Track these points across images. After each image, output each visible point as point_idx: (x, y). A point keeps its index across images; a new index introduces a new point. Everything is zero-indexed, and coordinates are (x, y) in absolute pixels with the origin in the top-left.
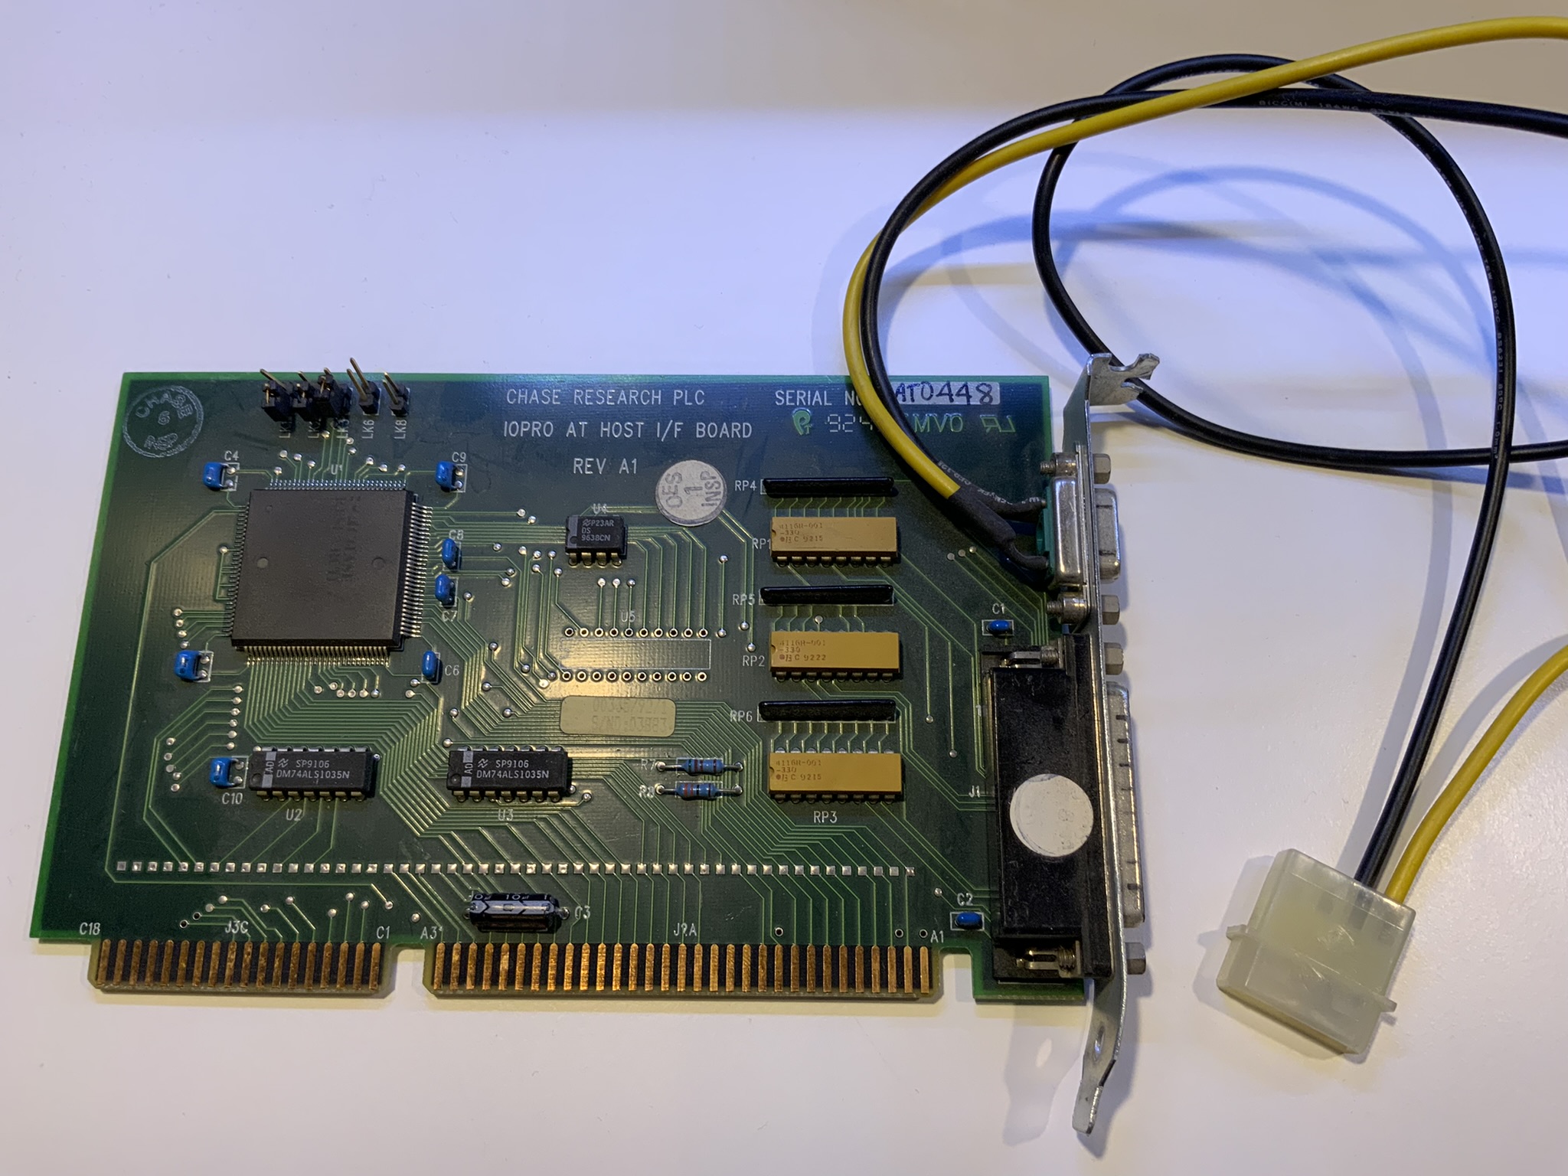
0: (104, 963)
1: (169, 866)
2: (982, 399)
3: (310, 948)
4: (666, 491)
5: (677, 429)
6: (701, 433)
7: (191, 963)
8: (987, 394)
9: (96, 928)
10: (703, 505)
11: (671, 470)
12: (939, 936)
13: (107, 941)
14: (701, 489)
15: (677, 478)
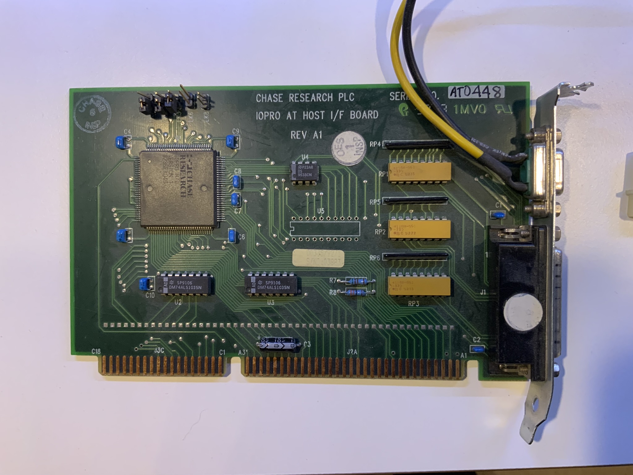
0: (104, 366)
1: (126, 325)
2: (495, 95)
3: (191, 359)
4: (337, 147)
5: (341, 115)
6: (353, 116)
7: (141, 365)
8: (498, 92)
9: (99, 351)
10: (354, 155)
11: (339, 137)
12: (464, 355)
13: (104, 357)
14: (353, 146)
15: (342, 141)
